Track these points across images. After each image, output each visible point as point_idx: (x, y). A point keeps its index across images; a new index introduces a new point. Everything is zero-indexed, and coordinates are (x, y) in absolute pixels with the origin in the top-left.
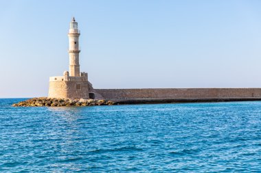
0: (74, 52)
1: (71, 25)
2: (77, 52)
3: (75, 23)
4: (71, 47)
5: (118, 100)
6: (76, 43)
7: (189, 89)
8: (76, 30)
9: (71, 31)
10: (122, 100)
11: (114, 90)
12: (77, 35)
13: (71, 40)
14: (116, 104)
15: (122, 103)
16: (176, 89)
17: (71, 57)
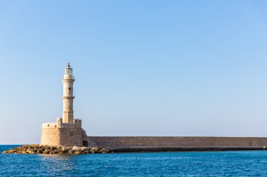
0: (68, 98)
1: (66, 71)
2: (71, 98)
3: (70, 69)
4: (65, 93)
5: (113, 148)
6: (70, 89)
7: (185, 138)
8: (71, 76)
9: (66, 76)
10: (117, 148)
11: (109, 138)
12: (71, 81)
13: (66, 86)
14: (110, 152)
15: (117, 151)
16: (173, 138)
17: (65, 103)
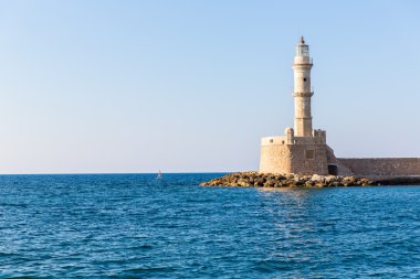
0: (302, 95)
1: (298, 50)
2: (307, 96)
3: (304, 46)
4: (298, 87)
5: (379, 178)
6: (306, 80)
8: (306, 58)
9: (298, 59)
10: (386, 177)
11: (372, 160)
12: (307, 66)
13: (298, 75)
14: (375, 184)
15: (386, 183)
17: (298, 104)
